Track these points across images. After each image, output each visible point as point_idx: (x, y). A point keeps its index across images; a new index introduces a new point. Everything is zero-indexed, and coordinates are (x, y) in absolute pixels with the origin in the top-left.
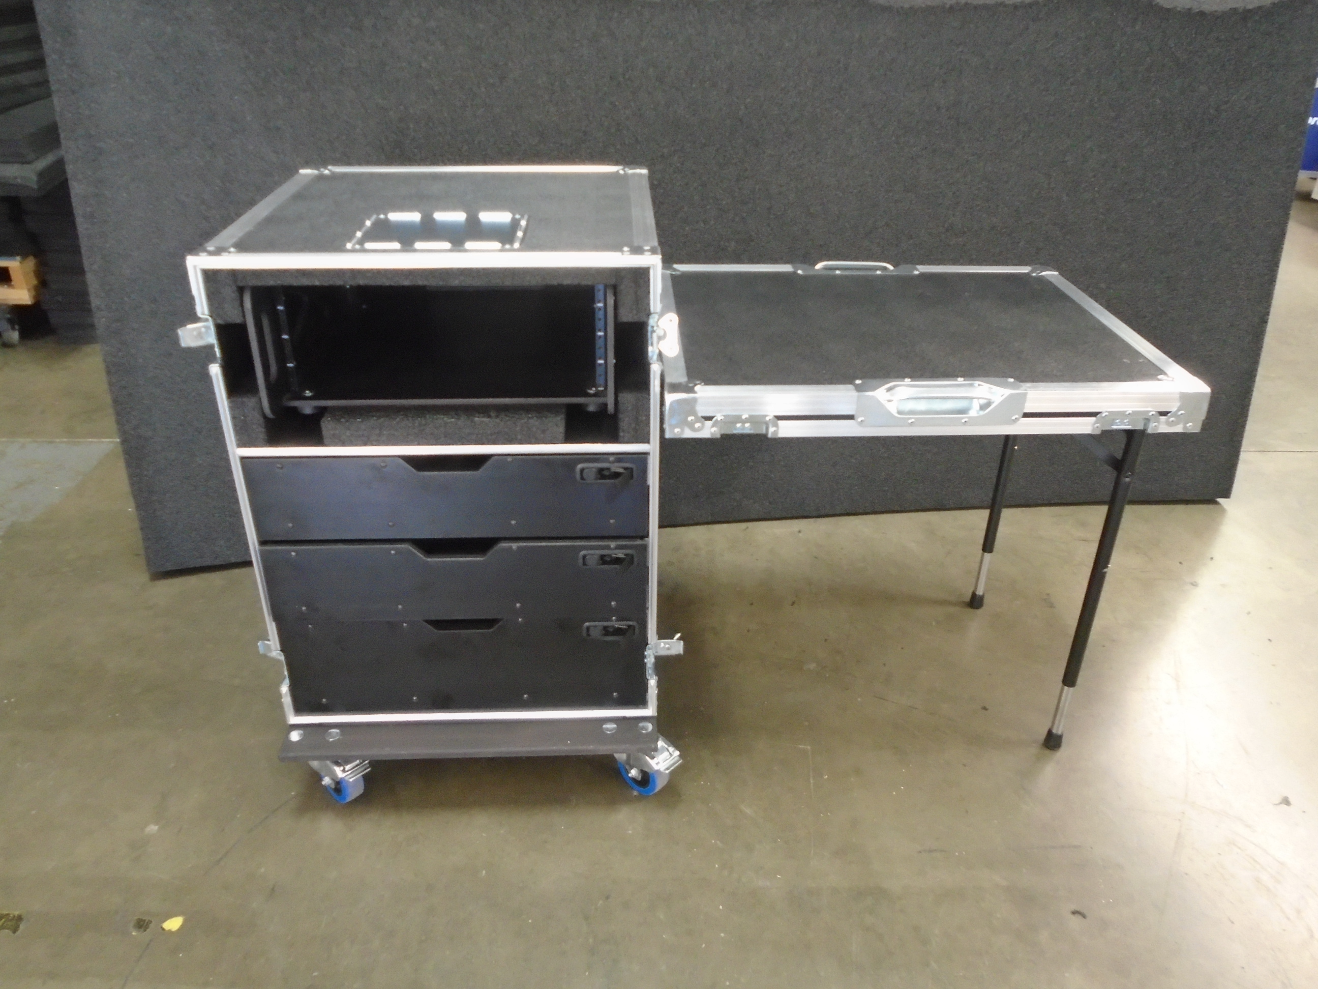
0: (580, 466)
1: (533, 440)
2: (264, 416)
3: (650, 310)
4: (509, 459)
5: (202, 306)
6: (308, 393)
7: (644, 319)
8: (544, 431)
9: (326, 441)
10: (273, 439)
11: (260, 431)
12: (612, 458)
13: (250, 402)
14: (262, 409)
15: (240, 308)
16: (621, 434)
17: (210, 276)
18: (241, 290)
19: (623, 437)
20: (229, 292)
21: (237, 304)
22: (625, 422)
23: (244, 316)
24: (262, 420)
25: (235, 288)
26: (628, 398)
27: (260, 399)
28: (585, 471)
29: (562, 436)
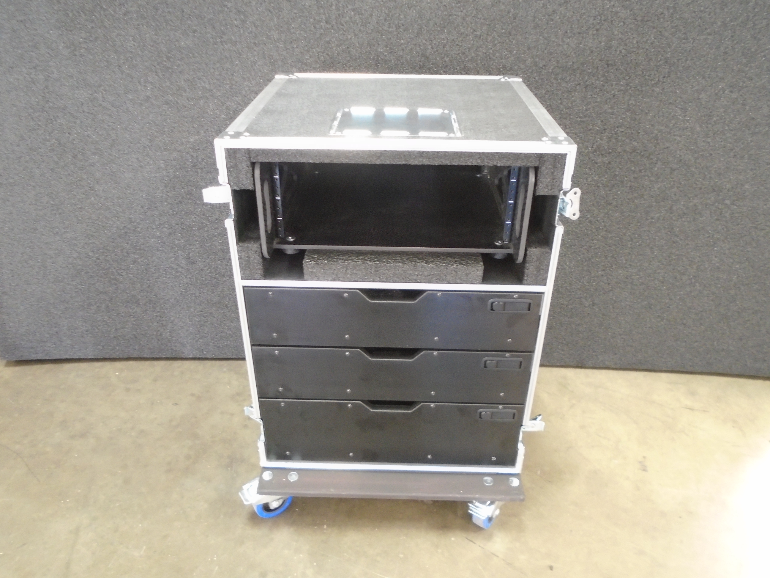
0: (491, 301)
1: (459, 281)
2: (263, 257)
3: (562, 187)
4: (439, 294)
5: (223, 176)
6: (291, 239)
7: (555, 193)
8: (467, 274)
9: (306, 276)
10: (268, 274)
11: (259, 268)
12: (516, 296)
13: (253, 246)
14: (262, 252)
15: (252, 179)
16: (526, 278)
17: (231, 153)
18: (253, 164)
19: (527, 280)
20: (245, 166)
21: (250, 175)
22: (530, 269)
23: (254, 184)
24: (261, 260)
25: (249, 163)
26: (534, 251)
27: (261, 245)
28: (494, 304)
29: (480, 279)
